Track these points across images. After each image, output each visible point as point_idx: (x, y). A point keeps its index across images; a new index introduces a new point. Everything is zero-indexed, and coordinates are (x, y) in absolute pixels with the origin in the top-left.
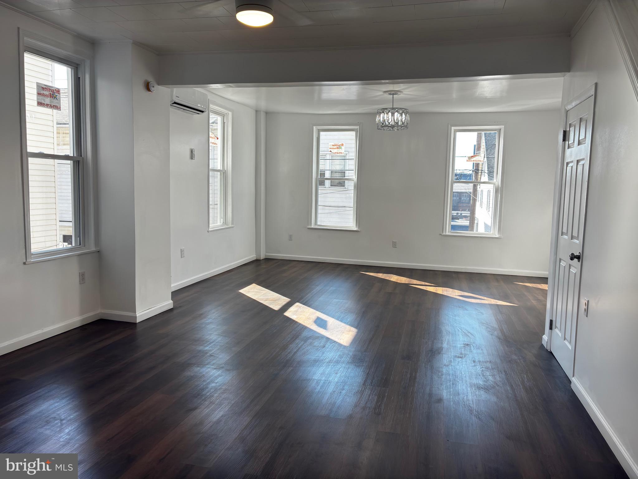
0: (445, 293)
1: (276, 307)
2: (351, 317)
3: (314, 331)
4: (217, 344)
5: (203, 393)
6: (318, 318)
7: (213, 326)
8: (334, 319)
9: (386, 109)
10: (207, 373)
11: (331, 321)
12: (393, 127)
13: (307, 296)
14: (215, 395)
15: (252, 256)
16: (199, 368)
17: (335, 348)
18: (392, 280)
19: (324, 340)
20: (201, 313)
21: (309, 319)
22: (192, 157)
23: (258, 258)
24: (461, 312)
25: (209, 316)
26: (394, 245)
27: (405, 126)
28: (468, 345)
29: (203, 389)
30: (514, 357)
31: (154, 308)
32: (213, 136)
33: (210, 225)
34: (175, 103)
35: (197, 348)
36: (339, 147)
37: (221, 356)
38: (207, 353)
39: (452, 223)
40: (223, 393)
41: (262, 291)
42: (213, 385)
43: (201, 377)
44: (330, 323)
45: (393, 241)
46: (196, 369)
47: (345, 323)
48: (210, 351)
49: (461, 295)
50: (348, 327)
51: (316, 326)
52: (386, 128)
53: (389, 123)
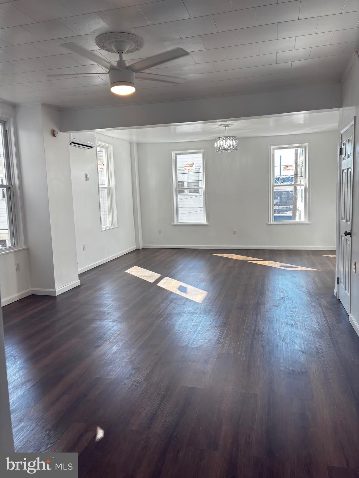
0: (270, 265)
1: (152, 281)
2: (203, 284)
3: (177, 294)
4: (112, 306)
5: (105, 337)
6: (181, 286)
7: (108, 295)
8: (191, 286)
9: (221, 137)
10: (106, 325)
11: (189, 287)
12: (227, 150)
13: (172, 272)
14: (112, 338)
15: (133, 247)
16: (100, 322)
17: (192, 304)
18: (233, 258)
19: (185, 300)
20: (100, 287)
21: (175, 287)
22: (87, 179)
23: (138, 248)
24: (280, 277)
25: (105, 289)
26: (234, 233)
27: (235, 149)
28: (283, 298)
29: (104, 334)
30: (314, 304)
31: (67, 286)
32: (100, 163)
33: (102, 227)
34: (73, 143)
35: (99, 310)
36: (191, 165)
37: (115, 314)
38: (105, 312)
39: (275, 215)
40: (117, 336)
41: (141, 271)
42: (111, 331)
43: (102, 328)
44: (189, 289)
45: (233, 231)
46: (99, 323)
47: (199, 288)
48: (108, 311)
49: (281, 265)
50: (201, 291)
51: (179, 292)
52: (222, 151)
53: (224, 147)
